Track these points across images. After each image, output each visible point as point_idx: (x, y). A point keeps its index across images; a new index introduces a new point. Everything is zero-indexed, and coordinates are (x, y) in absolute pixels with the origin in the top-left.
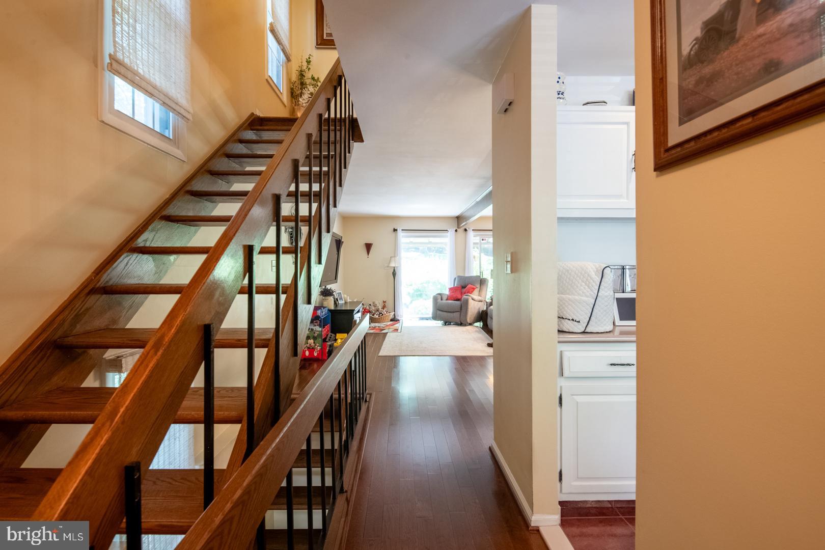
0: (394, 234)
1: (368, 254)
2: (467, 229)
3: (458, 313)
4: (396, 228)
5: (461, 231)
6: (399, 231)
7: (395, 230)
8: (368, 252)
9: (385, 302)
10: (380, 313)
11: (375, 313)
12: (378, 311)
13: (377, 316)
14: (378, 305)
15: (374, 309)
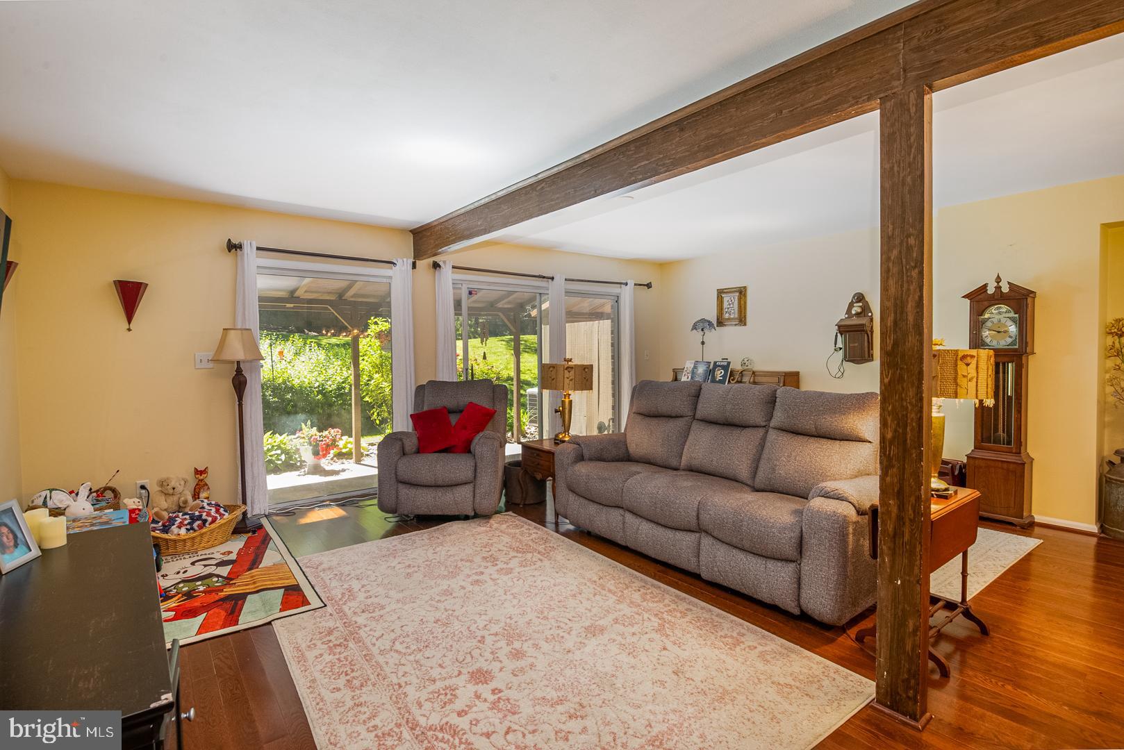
0: (228, 259)
1: (129, 320)
2: (441, 264)
3: (469, 488)
4: (234, 241)
5: (423, 264)
6: (249, 251)
7: (233, 247)
8: (130, 315)
9: (201, 473)
10: (193, 519)
11: (172, 521)
12: (180, 509)
13: (183, 531)
14: (180, 489)
15: (165, 505)
